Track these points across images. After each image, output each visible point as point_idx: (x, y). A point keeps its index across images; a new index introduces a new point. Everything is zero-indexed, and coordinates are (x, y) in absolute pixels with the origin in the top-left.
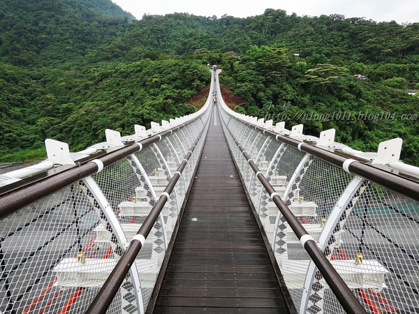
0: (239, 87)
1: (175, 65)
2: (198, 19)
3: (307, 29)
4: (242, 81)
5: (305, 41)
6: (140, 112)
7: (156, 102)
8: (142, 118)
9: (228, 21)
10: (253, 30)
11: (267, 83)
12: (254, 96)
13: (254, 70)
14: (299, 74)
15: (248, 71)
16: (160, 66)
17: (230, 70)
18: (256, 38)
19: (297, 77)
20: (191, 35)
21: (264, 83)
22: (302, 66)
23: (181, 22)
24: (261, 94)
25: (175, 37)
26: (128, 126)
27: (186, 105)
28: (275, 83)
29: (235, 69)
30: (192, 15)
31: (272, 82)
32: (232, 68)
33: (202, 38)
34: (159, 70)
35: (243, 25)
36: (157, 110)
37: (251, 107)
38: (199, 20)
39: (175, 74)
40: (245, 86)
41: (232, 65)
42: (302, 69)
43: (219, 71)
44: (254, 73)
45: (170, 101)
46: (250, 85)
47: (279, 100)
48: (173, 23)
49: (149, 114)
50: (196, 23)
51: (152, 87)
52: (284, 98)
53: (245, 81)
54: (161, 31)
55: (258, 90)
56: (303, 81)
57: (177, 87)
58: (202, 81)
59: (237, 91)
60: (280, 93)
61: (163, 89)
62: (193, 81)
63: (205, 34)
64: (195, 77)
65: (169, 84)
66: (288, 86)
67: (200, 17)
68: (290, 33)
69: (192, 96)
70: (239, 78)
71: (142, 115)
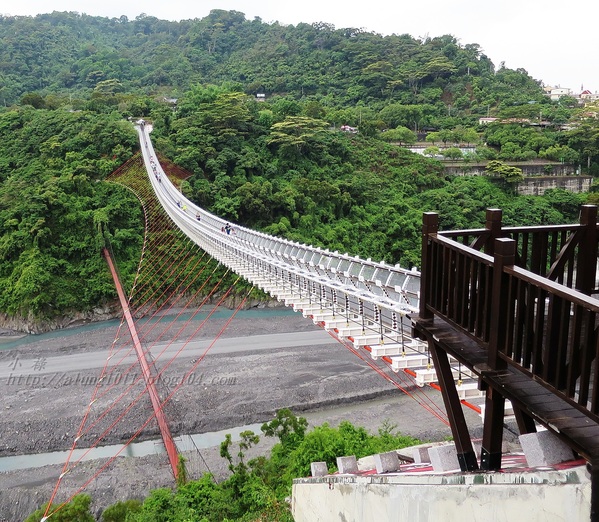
0: (180, 153)
1: (79, 121)
2: (95, 21)
3: (278, 46)
4: (184, 144)
5: (276, 66)
6: (43, 196)
7: (63, 179)
8: (47, 203)
9: (148, 25)
10: (193, 45)
11: (217, 146)
12: (202, 164)
13: (199, 126)
14: (263, 128)
15: (192, 129)
16: (55, 120)
17: (165, 128)
18: (197, 60)
19: (260, 134)
20: (87, 54)
21: (214, 145)
22: (267, 118)
23: (66, 28)
24: (211, 161)
25: (58, 56)
26: (26, 216)
27: (107, 182)
28: (229, 145)
29: (173, 125)
30: (84, 15)
31: (224, 143)
32: (167, 122)
33: (106, 59)
34: (55, 128)
35: (175, 34)
36: (66, 191)
37: (198, 181)
38: (98, 24)
39: (83, 135)
40: (189, 152)
41: (167, 119)
42: (267, 123)
43: (149, 128)
44: (200, 131)
45: (83, 177)
46: (196, 151)
47: (237, 169)
48: (54, 32)
49: (55, 197)
50: (92, 30)
51: (49, 155)
52: (243, 165)
53: (188, 144)
54: (33, 46)
55: (208, 156)
56: (269, 140)
57: (90, 156)
58: (126, 145)
59: (177, 159)
60: (237, 159)
61: (71, 160)
62: (113, 146)
63: (111, 50)
64: (116, 140)
65: (76, 150)
66: (247, 148)
67: (99, 18)
68: (253, 51)
69: (115, 168)
70: (179, 140)
71: (47, 199)
